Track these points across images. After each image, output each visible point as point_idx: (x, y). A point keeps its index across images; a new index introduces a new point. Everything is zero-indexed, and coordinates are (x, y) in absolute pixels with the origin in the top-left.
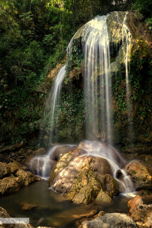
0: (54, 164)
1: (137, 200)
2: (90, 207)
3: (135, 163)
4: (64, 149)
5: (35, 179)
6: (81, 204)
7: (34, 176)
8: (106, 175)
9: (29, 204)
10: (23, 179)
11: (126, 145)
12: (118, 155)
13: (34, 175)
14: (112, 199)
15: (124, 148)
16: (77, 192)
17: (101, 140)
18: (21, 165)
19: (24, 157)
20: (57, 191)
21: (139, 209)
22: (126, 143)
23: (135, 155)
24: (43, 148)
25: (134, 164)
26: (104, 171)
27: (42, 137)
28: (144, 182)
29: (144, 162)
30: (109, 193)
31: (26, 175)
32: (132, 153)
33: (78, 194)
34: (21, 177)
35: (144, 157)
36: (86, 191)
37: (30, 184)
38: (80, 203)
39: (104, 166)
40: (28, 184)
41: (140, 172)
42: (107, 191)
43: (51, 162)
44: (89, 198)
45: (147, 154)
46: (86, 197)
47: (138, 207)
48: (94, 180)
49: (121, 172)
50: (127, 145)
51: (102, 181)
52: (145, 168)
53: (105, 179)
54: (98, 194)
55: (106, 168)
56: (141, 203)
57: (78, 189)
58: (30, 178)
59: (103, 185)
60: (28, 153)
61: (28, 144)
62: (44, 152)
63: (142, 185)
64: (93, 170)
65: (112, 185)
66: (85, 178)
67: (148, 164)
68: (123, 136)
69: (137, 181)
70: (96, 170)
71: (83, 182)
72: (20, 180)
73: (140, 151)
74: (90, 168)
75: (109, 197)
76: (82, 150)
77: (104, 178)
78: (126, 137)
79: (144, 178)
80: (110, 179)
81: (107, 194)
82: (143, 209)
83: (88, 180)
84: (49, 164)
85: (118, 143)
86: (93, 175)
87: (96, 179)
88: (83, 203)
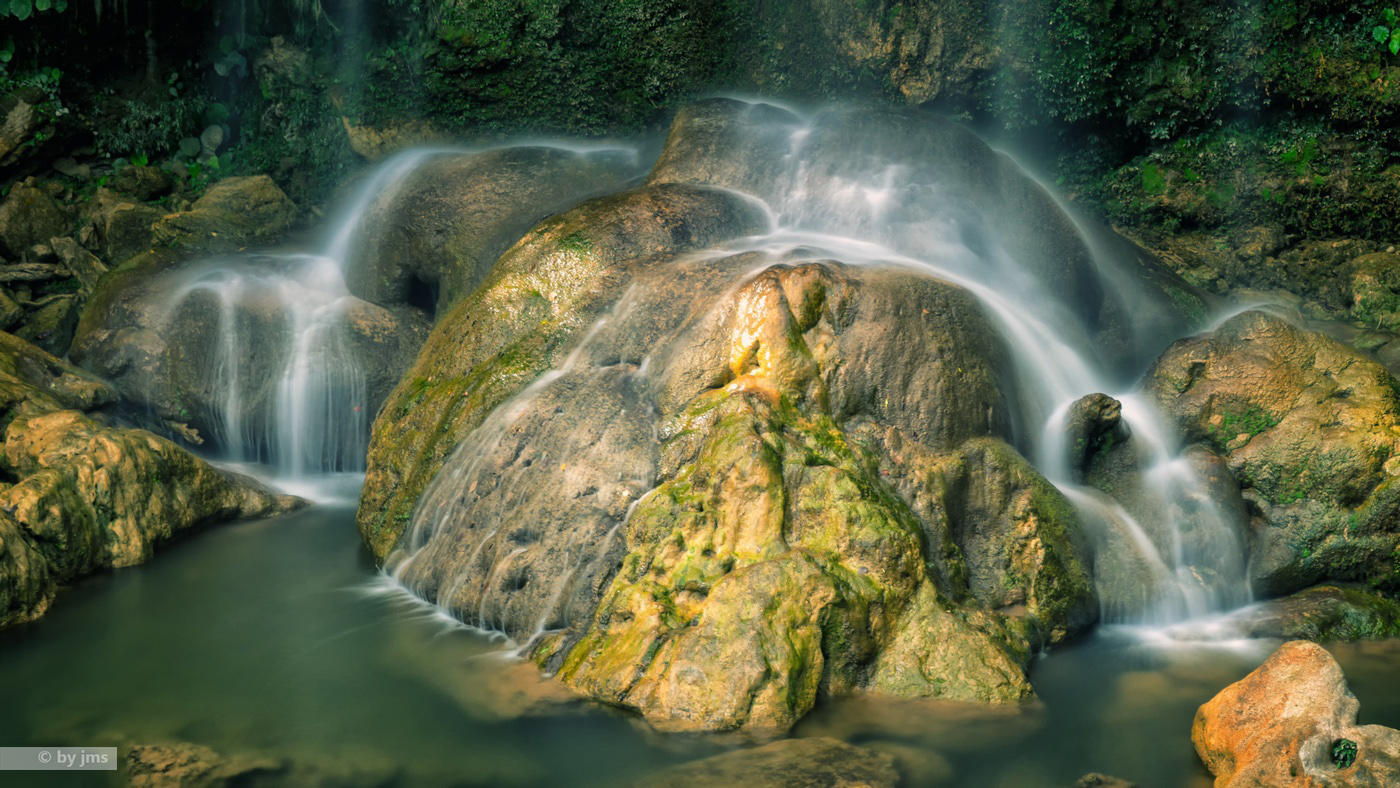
0: (397, 346)
1: (1293, 689)
2: (823, 762)
3: (1263, 325)
4: (506, 181)
5: (212, 494)
6: (725, 730)
7: (192, 472)
8: (973, 445)
9: (185, 751)
10: (80, 502)
11: (1160, 142)
12: (1078, 245)
13: (198, 461)
14: (1028, 677)
15: (1132, 175)
16: (672, 624)
17: (898, 92)
18: (36, 358)
19: (59, 278)
20: (455, 612)
21: (1313, 771)
22: (1165, 116)
23: (1252, 249)
24: (258, 179)
25: (1259, 334)
26: (949, 408)
27: (235, 59)
28: (1345, 516)
29: (1341, 319)
30: (1002, 622)
31: (116, 459)
32: (1217, 224)
33: (686, 641)
34: (59, 487)
35: (1341, 260)
36: (771, 607)
37: (160, 549)
38: (712, 726)
39: (948, 356)
40: (145, 546)
41: (1318, 414)
42: (980, 606)
43: (363, 324)
44: (798, 674)
45: (1376, 237)
46: (776, 665)
47: (1302, 755)
48: (847, 497)
49: (1118, 420)
50: (1173, 139)
51: (931, 507)
52: (1360, 381)
53: (957, 492)
54: (887, 629)
55: (969, 377)
56: (1339, 712)
57: (679, 589)
58: (159, 490)
59: (938, 544)
60: (97, 231)
61: (87, 138)
62: (269, 217)
63: (1332, 541)
64: (833, 401)
65: (1033, 543)
66: (756, 488)
67: (1379, 340)
68: (1141, 49)
69: (1273, 503)
70: (860, 405)
71: (731, 520)
72: (55, 511)
73: (1301, 205)
74: (801, 384)
75: (1000, 661)
76: (701, 193)
77: (943, 476)
78: (1170, 58)
79: (1356, 473)
80: (1010, 490)
81: (982, 630)
82: (1355, 767)
83: (786, 506)
84: (341, 347)
85: (1071, 118)
86: (832, 456)
87: (869, 485)
88: (740, 722)
